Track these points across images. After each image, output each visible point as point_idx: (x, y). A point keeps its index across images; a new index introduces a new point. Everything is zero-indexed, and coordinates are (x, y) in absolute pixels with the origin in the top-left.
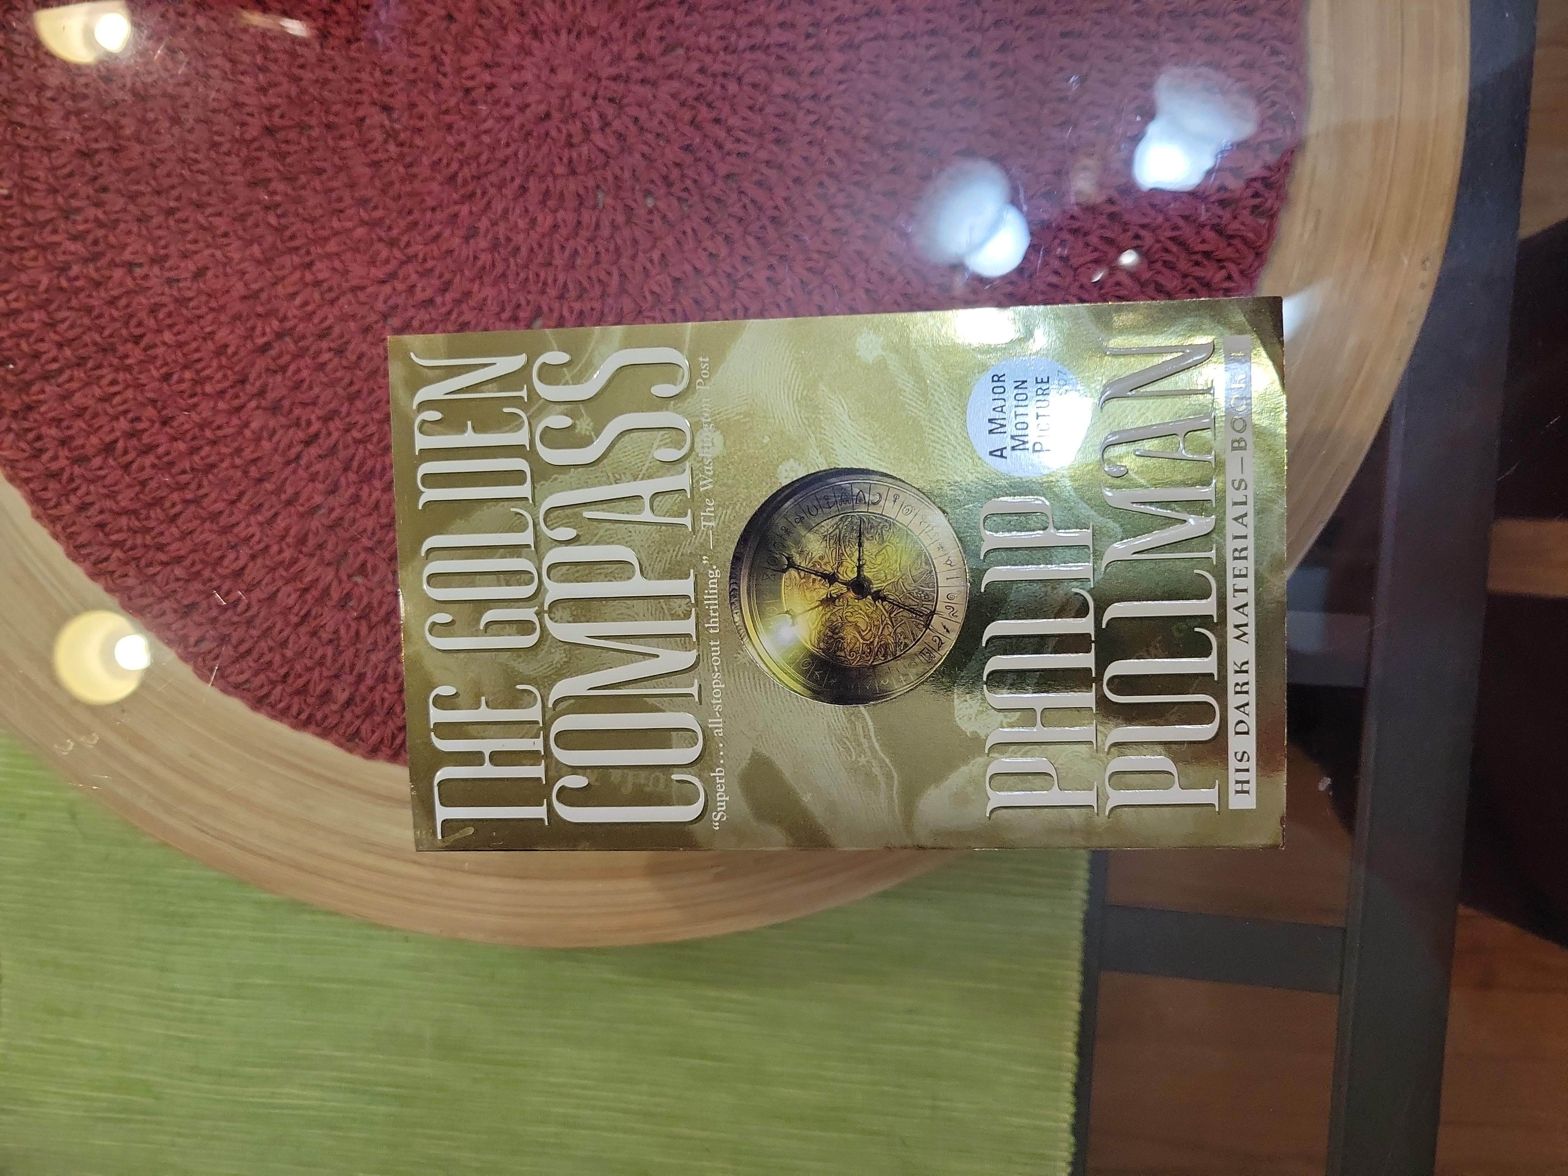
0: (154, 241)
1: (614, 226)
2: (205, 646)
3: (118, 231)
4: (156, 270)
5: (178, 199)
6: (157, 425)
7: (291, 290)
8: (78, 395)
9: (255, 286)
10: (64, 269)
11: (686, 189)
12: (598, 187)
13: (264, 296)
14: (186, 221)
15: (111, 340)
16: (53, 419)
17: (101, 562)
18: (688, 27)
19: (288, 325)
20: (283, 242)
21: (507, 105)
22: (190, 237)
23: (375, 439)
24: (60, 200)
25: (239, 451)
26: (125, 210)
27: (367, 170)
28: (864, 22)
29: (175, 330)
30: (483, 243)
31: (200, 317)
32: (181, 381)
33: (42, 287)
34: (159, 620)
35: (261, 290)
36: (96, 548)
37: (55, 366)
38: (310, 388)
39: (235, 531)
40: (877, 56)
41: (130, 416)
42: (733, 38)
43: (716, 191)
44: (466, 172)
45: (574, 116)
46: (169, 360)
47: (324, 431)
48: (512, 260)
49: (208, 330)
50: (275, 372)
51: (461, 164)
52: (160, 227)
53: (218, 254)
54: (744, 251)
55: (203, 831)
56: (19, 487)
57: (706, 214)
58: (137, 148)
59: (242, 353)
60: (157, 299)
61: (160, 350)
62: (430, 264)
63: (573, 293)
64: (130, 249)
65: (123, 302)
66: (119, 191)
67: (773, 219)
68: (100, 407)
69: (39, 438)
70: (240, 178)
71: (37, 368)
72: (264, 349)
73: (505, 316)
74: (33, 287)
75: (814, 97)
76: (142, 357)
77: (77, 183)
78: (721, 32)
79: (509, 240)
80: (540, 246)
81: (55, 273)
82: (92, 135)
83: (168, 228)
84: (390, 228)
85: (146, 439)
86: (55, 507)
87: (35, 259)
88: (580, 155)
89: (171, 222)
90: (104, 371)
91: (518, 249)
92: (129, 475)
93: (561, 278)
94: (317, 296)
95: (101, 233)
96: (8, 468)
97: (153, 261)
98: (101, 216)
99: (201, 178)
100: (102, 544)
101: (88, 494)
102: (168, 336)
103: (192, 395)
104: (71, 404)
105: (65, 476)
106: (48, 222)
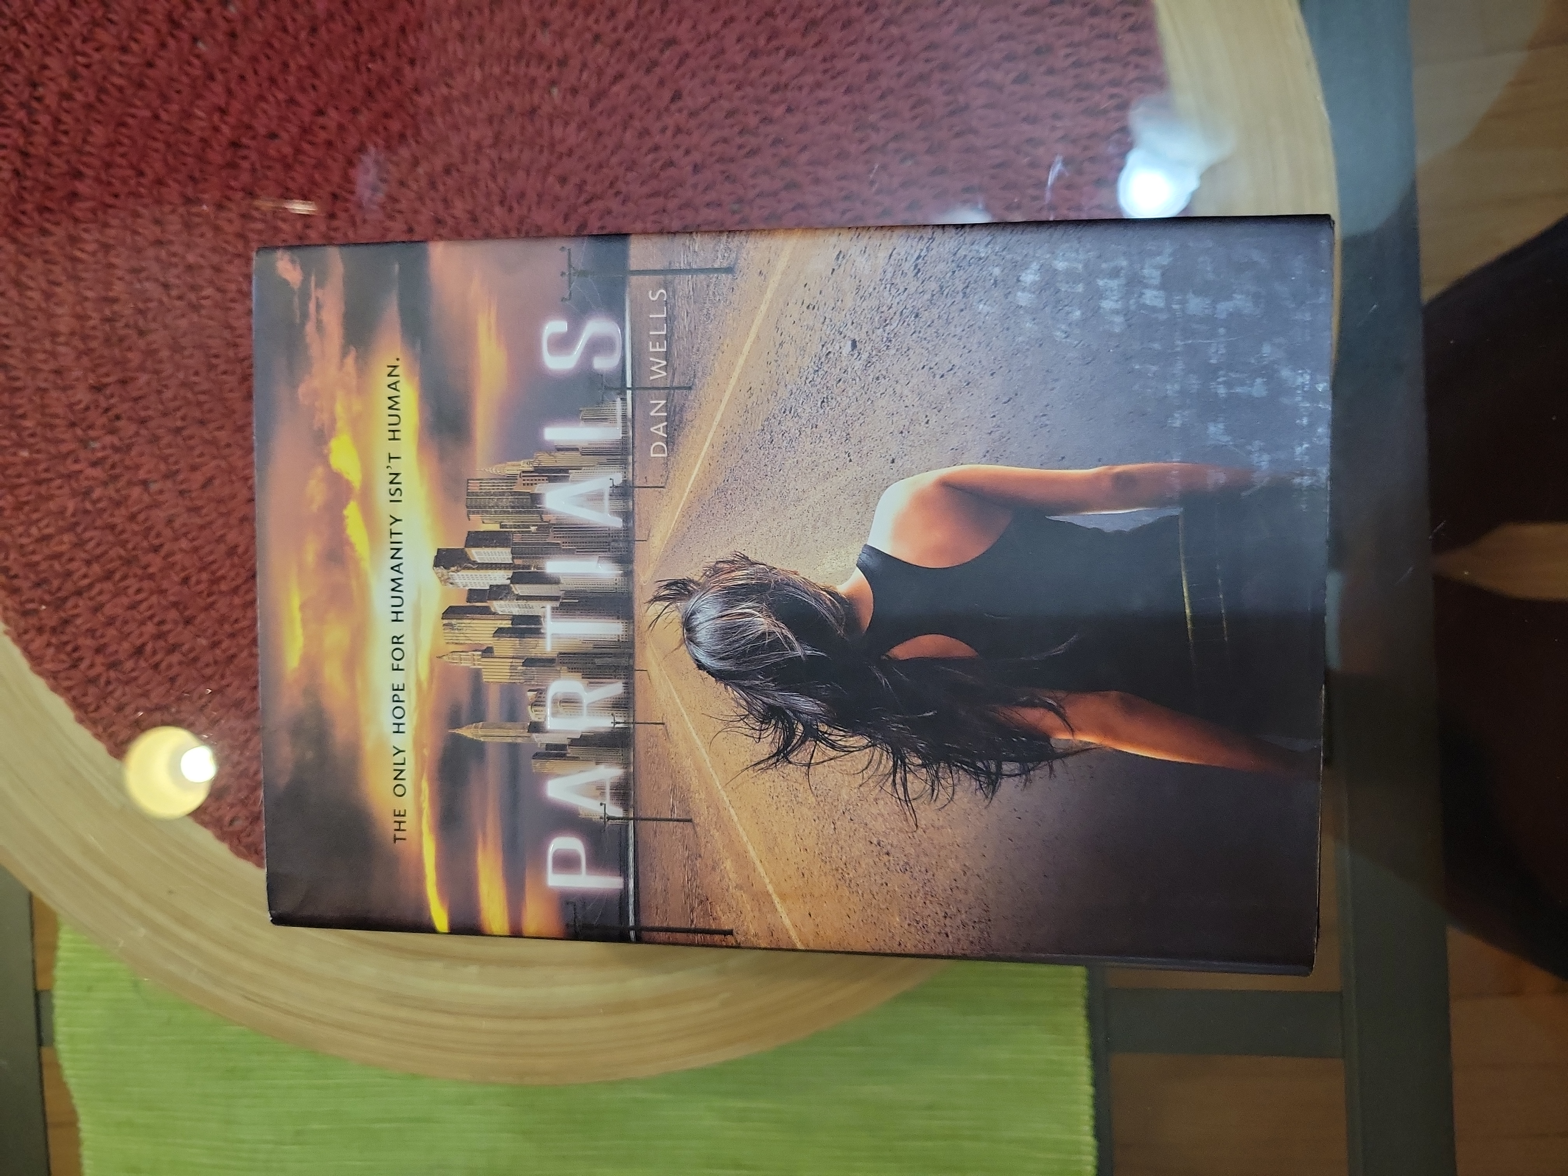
0: (165, 459)
2: (239, 824)
3: (132, 454)
4: (169, 484)
5: (183, 418)
6: (180, 626)
8: (108, 606)
10: (87, 493)
14: (191, 437)
15: (134, 553)
16: (88, 630)
22: (197, 452)
26: (137, 434)
28: (783, 194)
29: (190, 536)
31: (211, 523)
32: (198, 582)
33: (69, 512)
41: (156, 620)
46: (187, 565)
49: (219, 533)
52: (169, 446)
53: (223, 464)
55: (249, 999)
56: (62, 695)
58: (143, 379)
60: (173, 511)
61: (178, 557)
64: (144, 468)
66: (130, 419)
68: (129, 613)
69: (76, 649)
70: (236, 395)
71: (69, 586)
74: (62, 512)
76: (163, 566)
77: (92, 415)
81: (79, 498)
82: (103, 370)
83: (177, 446)
85: (171, 639)
86: (95, 710)
87: (60, 487)
89: (179, 440)
90: (130, 581)
92: (159, 673)
95: (117, 457)
96: (51, 679)
97: (166, 477)
98: (116, 442)
99: (202, 398)
101: (124, 695)
102: (184, 544)
103: (209, 595)
104: (103, 614)
105: (102, 681)
106: (71, 452)
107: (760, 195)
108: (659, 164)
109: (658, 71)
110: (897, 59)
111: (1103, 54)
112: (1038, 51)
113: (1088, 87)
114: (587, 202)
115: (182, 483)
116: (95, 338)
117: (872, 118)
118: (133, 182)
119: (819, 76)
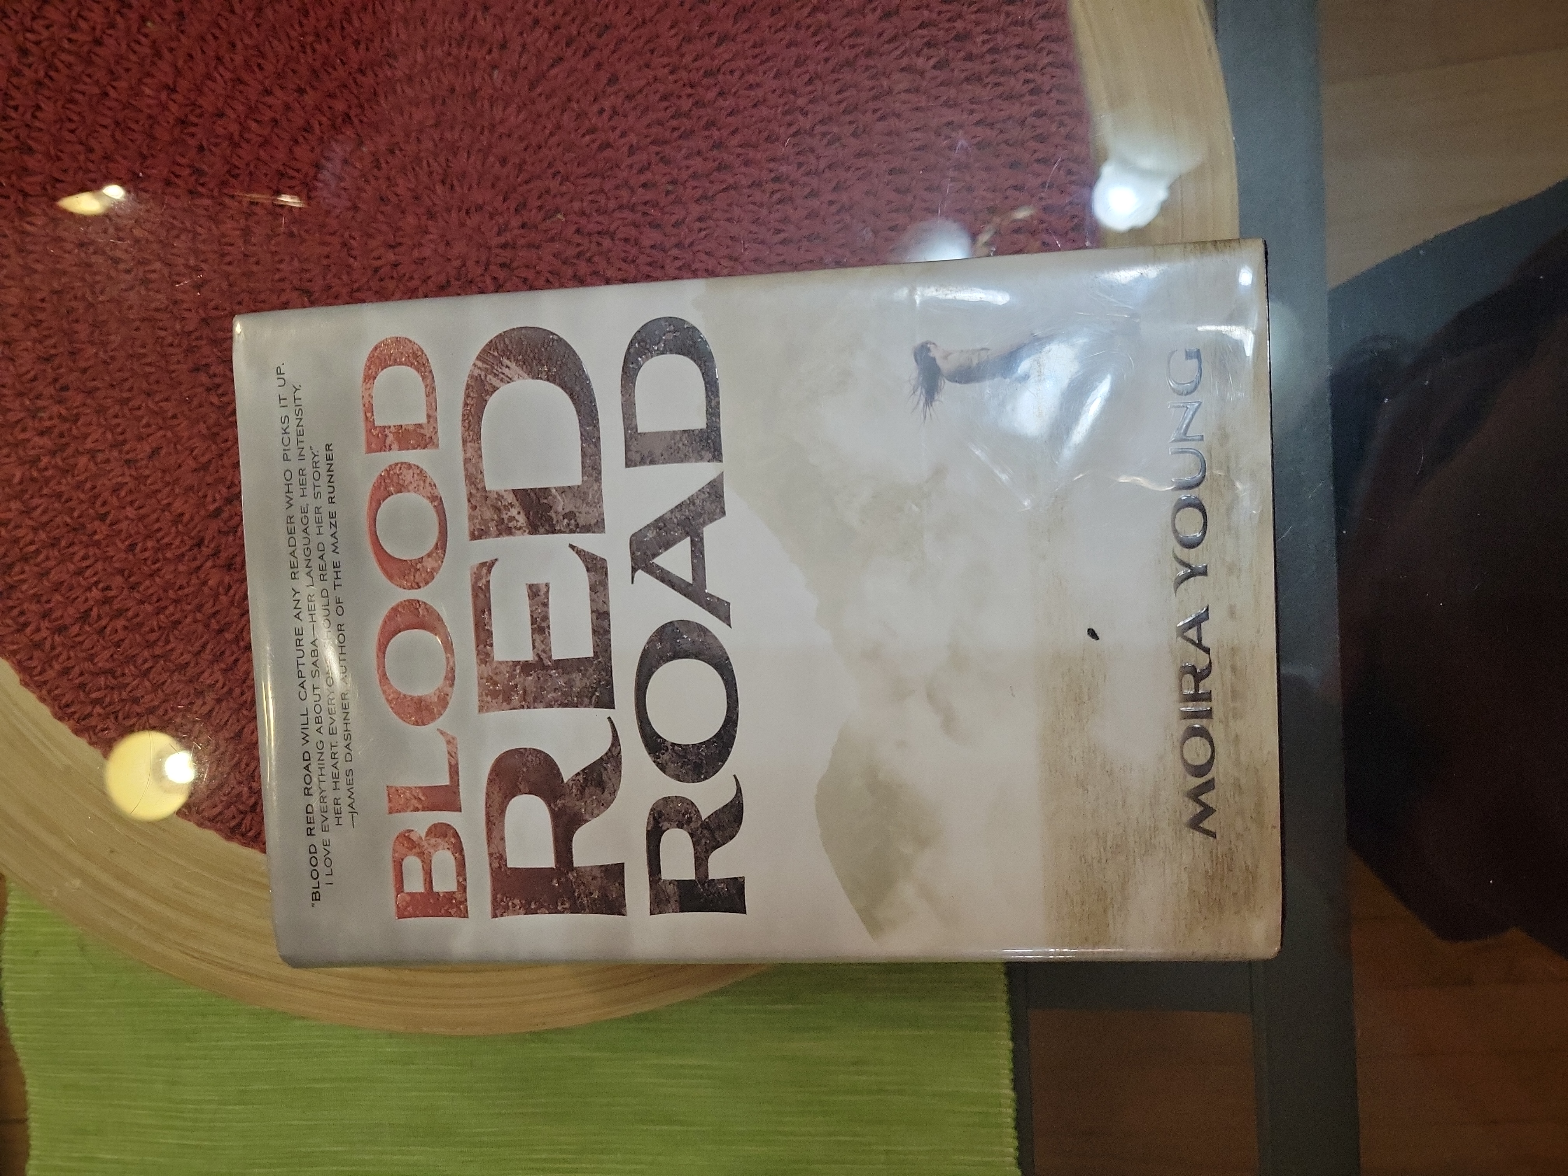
0: (112, 429)
3: (80, 423)
4: (116, 454)
5: (131, 389)
6: (125, 592)
8: (53, 572)
9: (204, 460)
10: (34, 462)
13: (212, 468)
14: (139, 408)
15: (80, 520)
16: (34, 595)
17: (84, 719)
18: (562, 195)
21: (412, 278)
22: (144, 422)
24: (27, 402)
25: (200, 608)
26: (84, 404)
28: (715, 175)
29: (136, 505)
31: (157, 492)
32: (144, 550)
33: (16, 480)
35: (209, 462)
36: (79, 706)
37: (32, 548)
39: (201, 679)
40: (730, 205)
41: (101, 586)
42: (603, 200)
45: (471, 281)
46: (133, 533)
49: (165, 502)
50: (227, 534)
52: (116, 416)
53: (169, 434)
55: (188, 955)
56: (7, 659)
58: (91, 350)
59: (197, 519)
60: (119, 480)
61: (124, 525)
64: (90, 440)
65: (88, 485)
66: (77, 389)
68: (74, 580)
69: (22, 613)
70: (184, 366)
71: (15, 552)
75: (678, 245)
76: (108, 533)
77: (40, 386)
78: (590, 197)
81: (27, 466)
82: (51, 342)
83: (124, 416)
85: (116, 606)
86: (40, 673)
89: (127, 412)
90: (76, 548)
92: (103, 638)
95: (65, 426)
97: (113, 446)
98: (63, 412)
99: (148, 369)
100: (83, 702)
101: (69, 658)
102: (130, 512)
103: (154, 562)
104: (48, 580)
105: (48, 644)
106: (17, 422)
107: (694, 176)
108: (597, 144)
109: (596, 54)
110: (825, 45)
111: (1018, 41)
112: (957, 38)
113: (1005, 72)
114: (527, 182)
115: (128, 452)
116: (43, 310)
117: (801, 102)
118: (82, 157)
119: (750, 61)
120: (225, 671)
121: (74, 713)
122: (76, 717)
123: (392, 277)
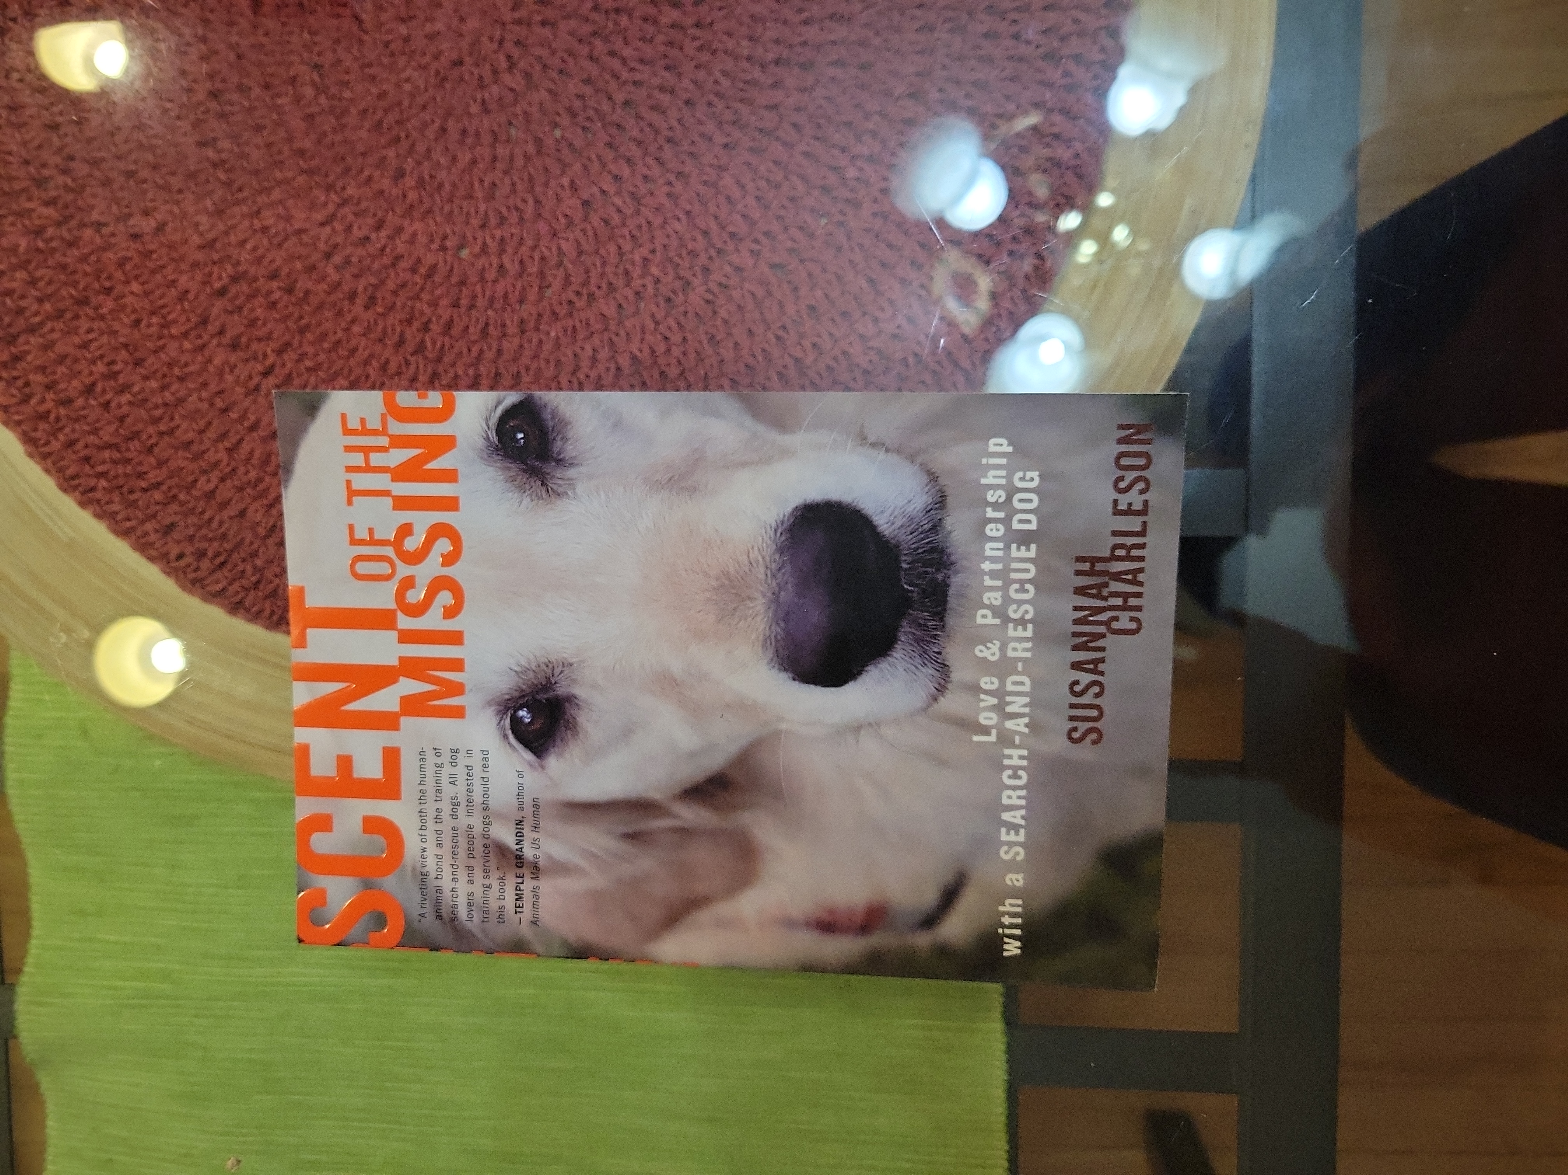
0: (117, 201)
1: (527, 158)
2: (185, 561)
3: (85, 195)
4: (121, 227)
5: (136, 162)
6: (130, 367)
7: (242, 237)
8: (59, 344)
9: (209, 236)
10: (39, 232)
11: (589, 119)
12: (510, 123)
13: (218, 246)
14: (144, 182)
15: (84, 293)
16: (38, 367)
17: (88, 492)
19: (242, 268)
20: (233, 195)
21: (424, 54)
22: (150, 196)
23: (325, 366)
24: (32, 170)
25: (204, 385)
26: (90, 175)
27: (303, 125)
29: (141, 280)
30: (410, 182)
31: (162, 267)
32: (149, 325)
33: (22, 249)
34: (143, 540)
35: (215, 239)
36: (84, 479)
38: (265, 324)
39: (206, 456)
41: (106, 360)
43: (615, 118)
44: (391, 118)
45: (485, 59)
46: (137, 307)
47: (279, 363)
48: (437, 197)
49: (170, 278)
50: (233, 312)
51: (386, 111)
52: (122, 188)
53: (176, 210)
54: (645, 171)
55: (192, 724)
56: (12, 429)
57: (608, 139)
59: (203, 297)
60: (125, 254)
61: (129, 300)
62: (364, 205)
63: (493, 221)
64: (97, 210)
65: (93, 258)
66: (83, 159)
67: (670, 140)
68: (79, 353)
69: (27, 384)
70: (190, 140)
71: (21, 323)
72: (222, 292)
73: (434, 246)
74: (14, 249)
75: (698, 24)
76: (113, 307)
77: (45, 155)
79: (432, 177)
80: (461, 180)
81: (32, 236)
82: (56, 109)
83: (129, 189)
84: (326, 175)
85: (121, 380)
86: (45, 445)
87: (13, 224)
88: (492, 96)
89: (132, 184)
90: (81, 321)
91: (441, 186)
92: (108, 412)
93: (482, 207)
94: (265, 241)
95: (70, 197)
97: (118, 219)
98: (69, 181)
99: (155, 142)
100: (88, 475)
101: (73, 431)
102: (135, 287)
103: (160, 338)
104: (54, 352)
106: (24, 190)
120: (229, 450)
121: (79, 485)
122: (80, 489)
123: (404, 53)
